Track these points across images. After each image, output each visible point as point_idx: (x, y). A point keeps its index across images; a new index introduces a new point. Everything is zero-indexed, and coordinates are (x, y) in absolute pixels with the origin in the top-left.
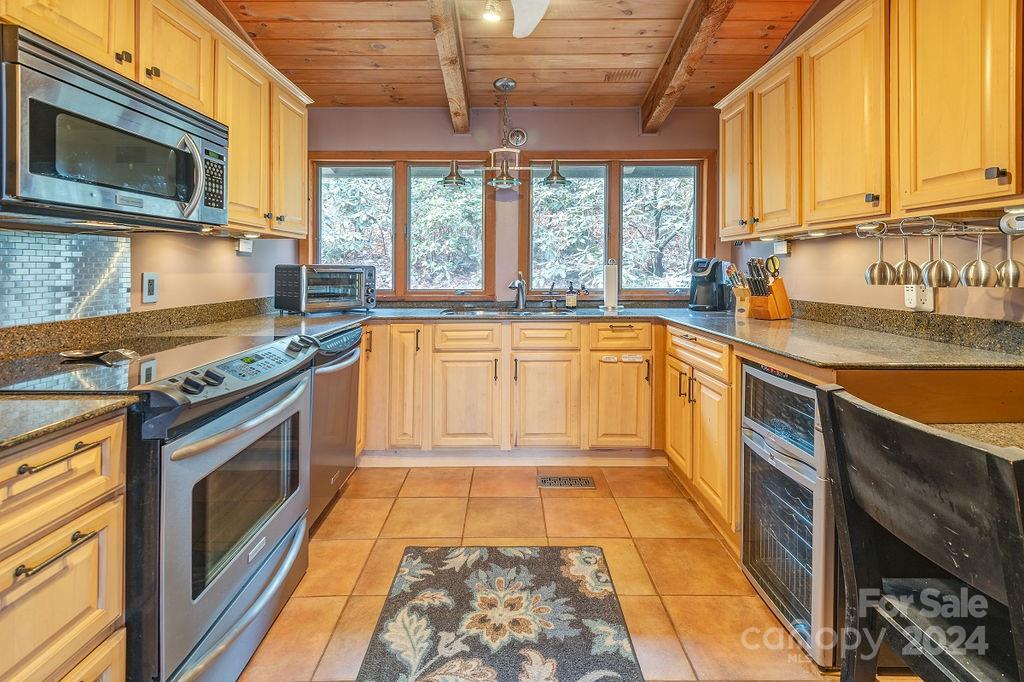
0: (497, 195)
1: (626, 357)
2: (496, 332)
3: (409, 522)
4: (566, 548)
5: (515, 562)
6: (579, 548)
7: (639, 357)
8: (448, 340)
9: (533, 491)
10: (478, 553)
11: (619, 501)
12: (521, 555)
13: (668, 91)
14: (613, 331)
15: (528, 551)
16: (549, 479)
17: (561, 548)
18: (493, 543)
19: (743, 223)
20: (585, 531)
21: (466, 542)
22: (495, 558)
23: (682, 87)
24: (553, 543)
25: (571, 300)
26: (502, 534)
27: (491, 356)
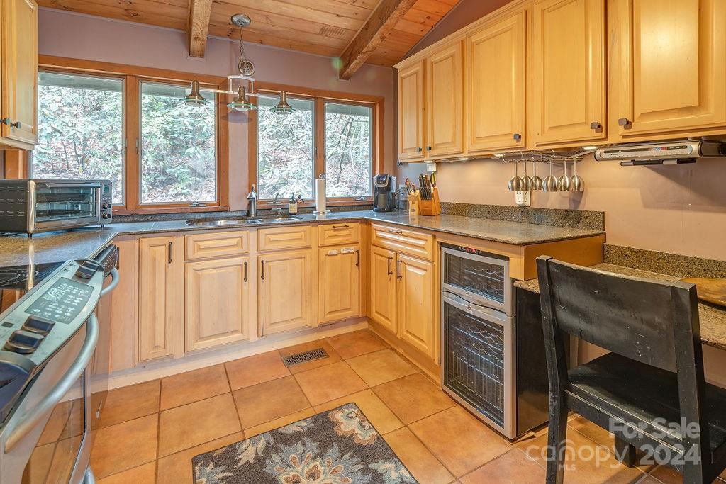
0: (230, 117)
1: (344, 250)
2: (245, 240)
3: (184, 433)
4: (331, 411)
5: (297, 437)
6: (339, 408)
7: (352, 249)
8: (201, 249)
9: (283, 371)
10: (263, 440)
11: (349, 362)
12: (300, 429)
13: (365, 50)
14: (335, 231)
15: (304, 424)
16: (294, 358)
17: (327, 412)
18: (272, 425)
19: (421, 150)
20: (337, 393)
21: (247, 434)
22: (280, 440)
23: (374, 49)
24: (319, 410)
25: (293, 208)
26: (275, 415)
27: (240, 260)
